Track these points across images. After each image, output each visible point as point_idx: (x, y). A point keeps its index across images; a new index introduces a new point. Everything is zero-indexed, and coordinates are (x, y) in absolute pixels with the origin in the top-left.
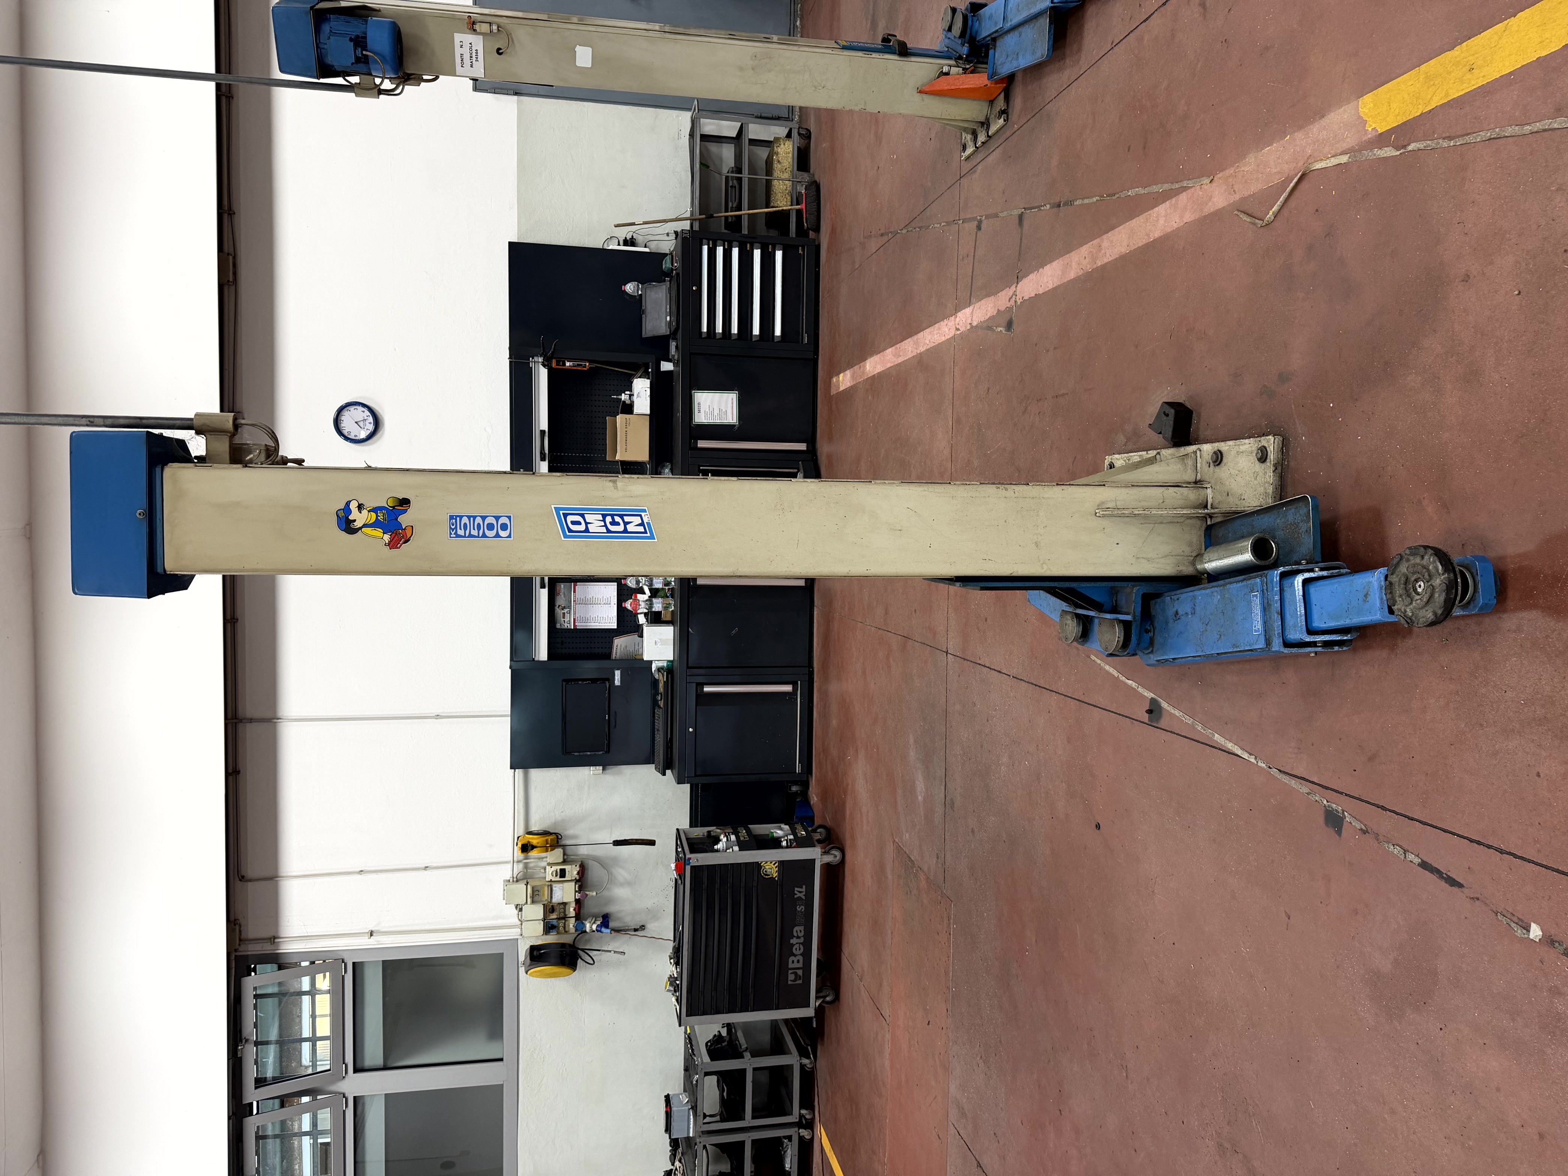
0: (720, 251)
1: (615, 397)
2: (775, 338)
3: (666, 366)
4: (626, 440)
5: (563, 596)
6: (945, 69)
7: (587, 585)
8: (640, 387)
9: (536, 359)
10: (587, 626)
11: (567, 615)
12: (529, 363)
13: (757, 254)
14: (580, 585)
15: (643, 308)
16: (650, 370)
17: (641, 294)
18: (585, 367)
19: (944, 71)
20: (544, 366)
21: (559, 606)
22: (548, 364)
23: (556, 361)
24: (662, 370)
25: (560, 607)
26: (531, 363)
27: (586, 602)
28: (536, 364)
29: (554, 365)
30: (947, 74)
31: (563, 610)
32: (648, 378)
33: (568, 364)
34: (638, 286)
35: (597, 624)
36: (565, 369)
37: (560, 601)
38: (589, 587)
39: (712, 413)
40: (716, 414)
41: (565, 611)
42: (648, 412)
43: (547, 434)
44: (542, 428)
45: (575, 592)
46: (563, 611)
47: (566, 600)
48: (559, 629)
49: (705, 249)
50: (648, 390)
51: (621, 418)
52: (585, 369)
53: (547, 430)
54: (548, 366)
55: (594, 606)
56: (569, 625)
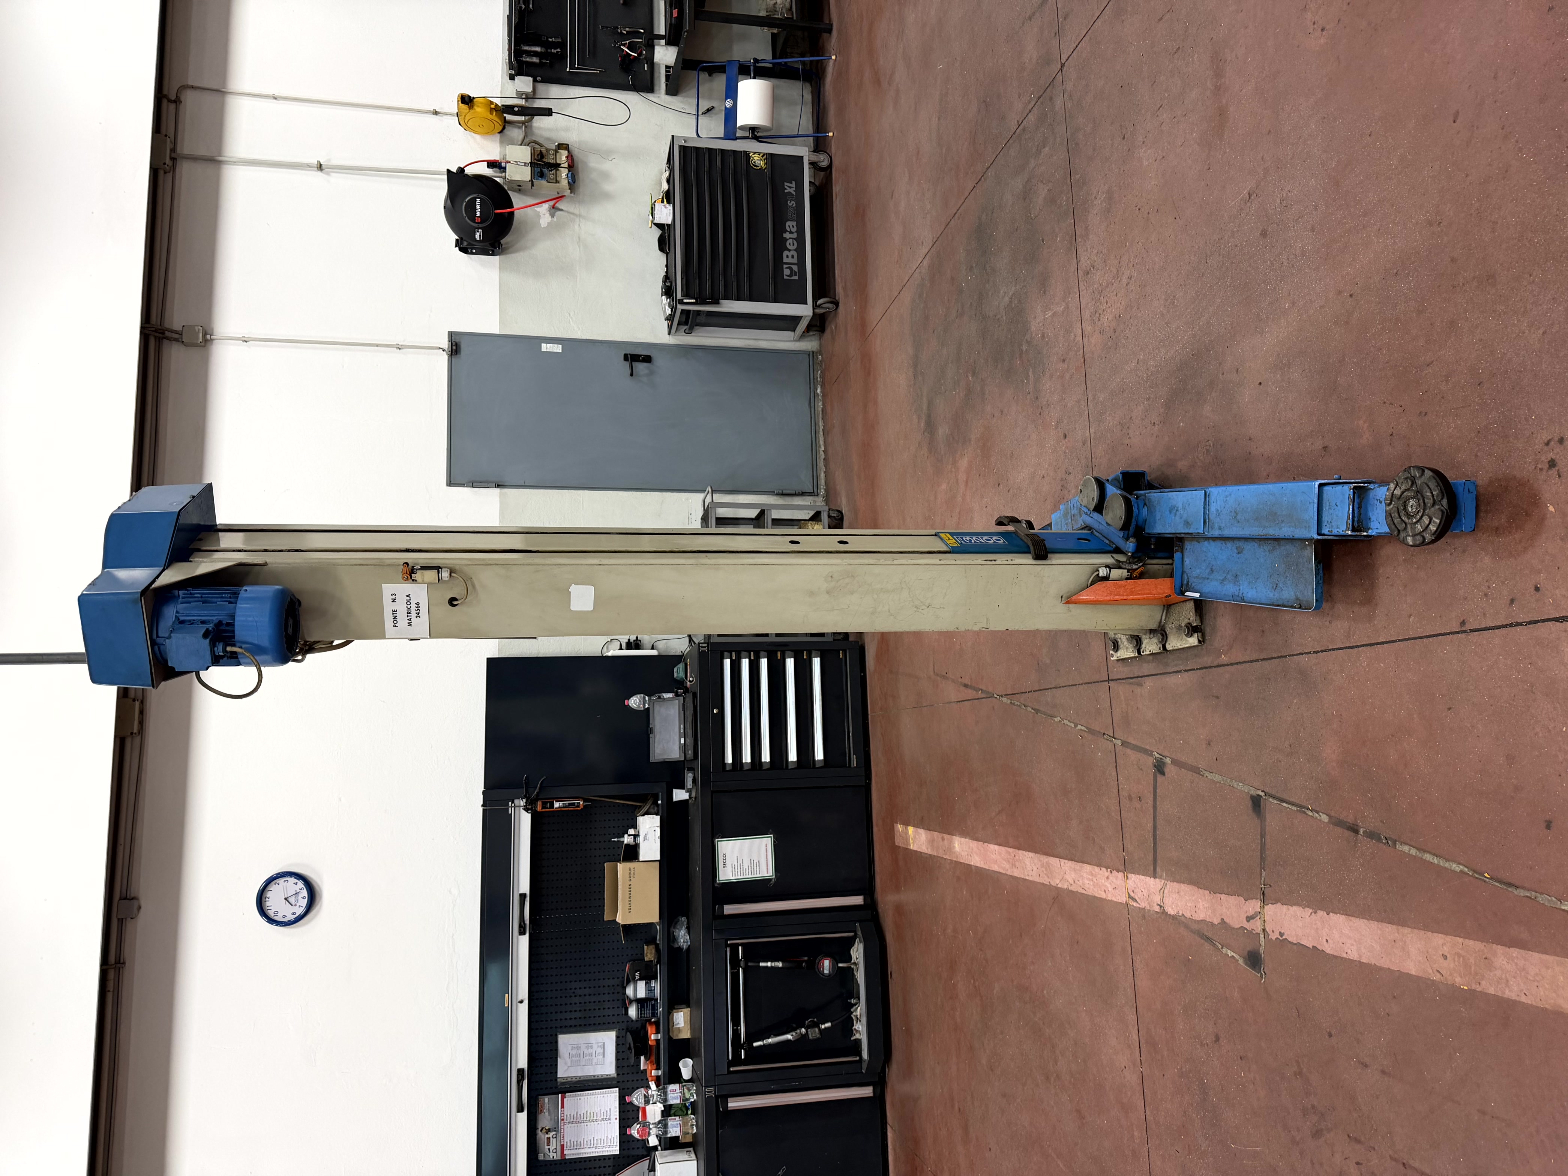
0: (745, 663)
1: (616, 840)
2: (817, 763)
3: (679, 795)
4: (630, 897)
5: (547, 1114)
6: (1103, 572)
7: (579, 1095)
8: (648, 827)
9: (516, 801)
10: (579, 1154)
11: (553, 1141)
12: (508, 809)
13: (790, 663)
14: (570, 1096)
15: (651, 726)
16: (660, 802)
17: (648, 708)
18: (578, 806)
19: (1101, 574)
20: (526, 810)
21: (543, 1128)
22: (532, 808)
23: (543, 803)
24: (674, 800)
25: (544, 1130)
26: (510, 809)
27: (577, 1120)
28: (517, 809)
29: (539, 808)
30: (1106, 579)
31: (547, 1133)
32: (657, 814)
33: (557, 805)
34: (644, 698)
35: (593, 1150)
36: (554, 811)
37: (544, 1121)
38: (582, 1098)
39: (741, 866)
40: (746, 866)
41: (551, 1134)
42: (659, 858)
43: (528, 899)
44: (521, 892)
45: (563, 1107)
46: (547, 1136)
47: (551, 1119)
48: (542, 1161)
49: (727, 663)
50: (658, 830)
51: (623, 869)
52: (579, 809)
53: (528, 893)
54: (531, 809)
55: (589, 1124)
56: (555, 1155)
